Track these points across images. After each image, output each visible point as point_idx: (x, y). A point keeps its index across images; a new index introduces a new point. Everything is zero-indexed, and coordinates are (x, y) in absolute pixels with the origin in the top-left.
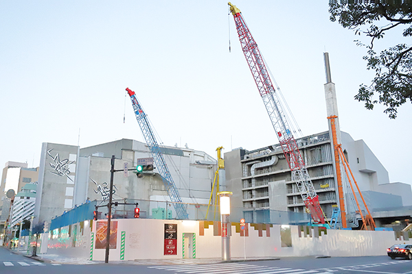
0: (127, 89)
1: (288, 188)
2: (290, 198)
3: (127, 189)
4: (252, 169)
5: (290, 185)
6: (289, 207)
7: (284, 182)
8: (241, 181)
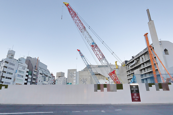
0: (77, 50)
1: (141, 72)
2: (142, 75)
3: (90, 79)
4: (129, 67)
5: (141, 70)
6: (142, 79)
7: (139, 69)
8: (126, 72)
